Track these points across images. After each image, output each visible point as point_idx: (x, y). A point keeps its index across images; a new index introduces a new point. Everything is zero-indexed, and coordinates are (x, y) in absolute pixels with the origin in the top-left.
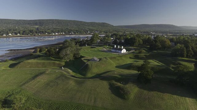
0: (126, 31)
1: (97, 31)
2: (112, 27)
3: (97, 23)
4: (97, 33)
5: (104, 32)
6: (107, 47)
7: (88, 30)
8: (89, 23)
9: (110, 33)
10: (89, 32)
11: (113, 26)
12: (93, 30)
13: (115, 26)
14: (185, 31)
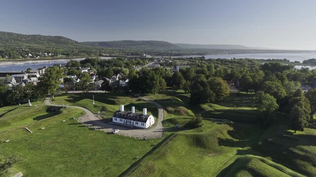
0: (103, 53)
1: (48, 53)
2: (76, 45)
3: (45, 36)
4: (48, 56)
5: (62, 54)
6: (95, 106)
7: (27, 50)
8: (29, 36)
9: (74, 55)
10: (30, 55)
11: (76, 42)
12: (39, 51)
13: (80, 43)
14: (184, 51)
